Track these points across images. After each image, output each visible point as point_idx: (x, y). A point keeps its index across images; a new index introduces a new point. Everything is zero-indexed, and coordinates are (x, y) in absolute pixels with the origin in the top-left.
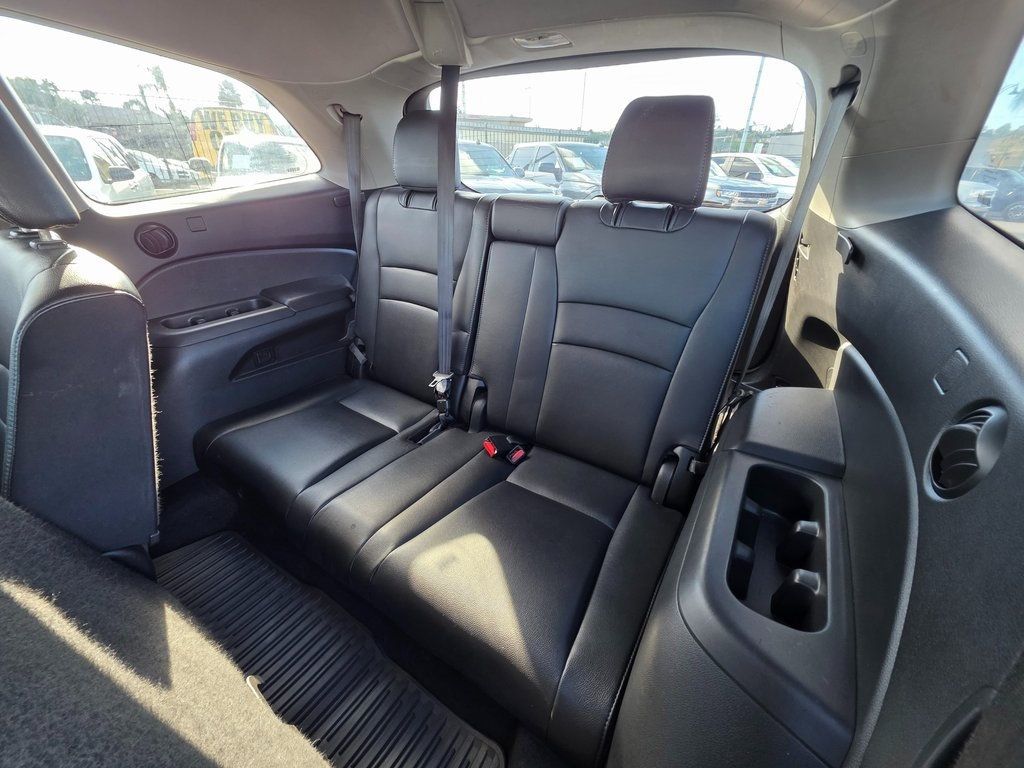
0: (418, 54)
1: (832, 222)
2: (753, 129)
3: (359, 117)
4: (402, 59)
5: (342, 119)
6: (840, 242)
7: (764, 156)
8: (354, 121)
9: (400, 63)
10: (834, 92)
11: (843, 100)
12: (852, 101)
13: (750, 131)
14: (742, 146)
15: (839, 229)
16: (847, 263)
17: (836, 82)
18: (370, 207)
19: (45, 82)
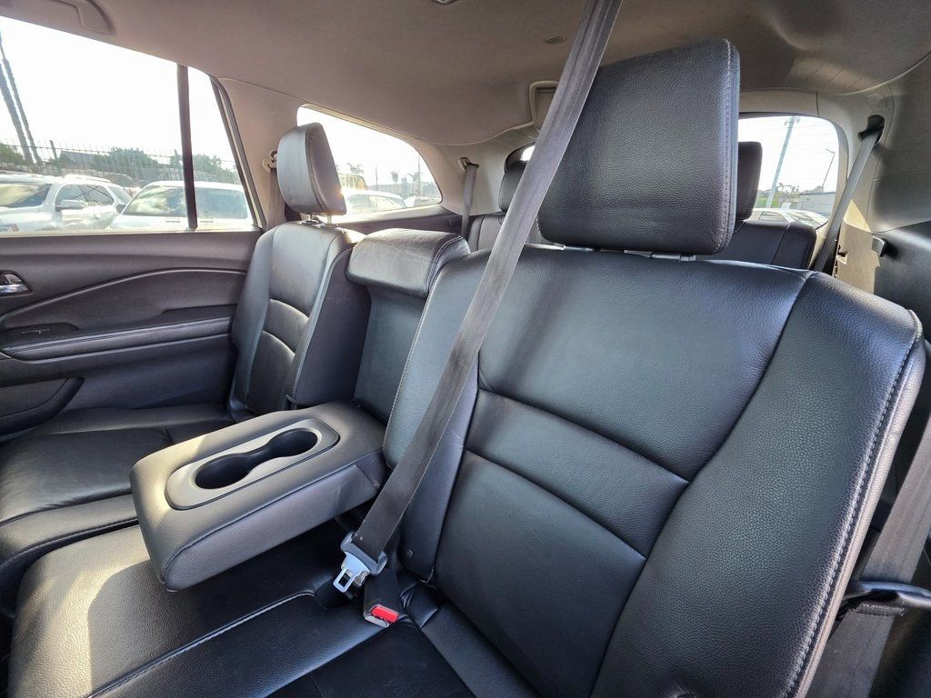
0: (531, 124)
1: (867, 229)
2: (780, 189)
3: (477, 166)
4: (517, 128)
5: (465, 167)
6: (875, 243)
7: (793, 212)
8: (473, 168)
9: (515, 131)
10: (863, 135)
11: (870, 141)
12: (878, 139)
13: (777, 191)
14: (769, 204)
15: (873, 234)
16: (881, 256)
17: (864, 127)
18: (475, 226)
19: (215, 157)
